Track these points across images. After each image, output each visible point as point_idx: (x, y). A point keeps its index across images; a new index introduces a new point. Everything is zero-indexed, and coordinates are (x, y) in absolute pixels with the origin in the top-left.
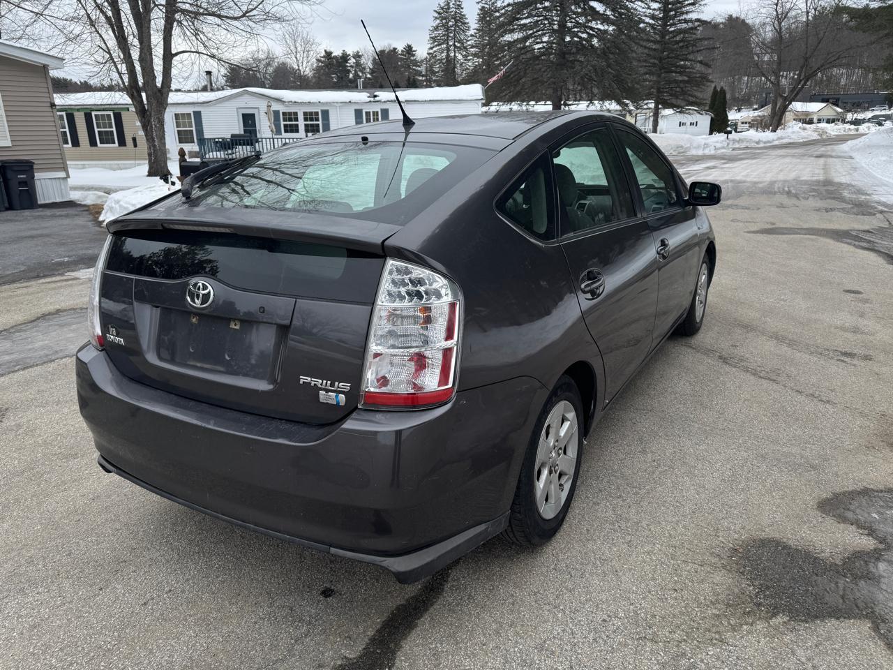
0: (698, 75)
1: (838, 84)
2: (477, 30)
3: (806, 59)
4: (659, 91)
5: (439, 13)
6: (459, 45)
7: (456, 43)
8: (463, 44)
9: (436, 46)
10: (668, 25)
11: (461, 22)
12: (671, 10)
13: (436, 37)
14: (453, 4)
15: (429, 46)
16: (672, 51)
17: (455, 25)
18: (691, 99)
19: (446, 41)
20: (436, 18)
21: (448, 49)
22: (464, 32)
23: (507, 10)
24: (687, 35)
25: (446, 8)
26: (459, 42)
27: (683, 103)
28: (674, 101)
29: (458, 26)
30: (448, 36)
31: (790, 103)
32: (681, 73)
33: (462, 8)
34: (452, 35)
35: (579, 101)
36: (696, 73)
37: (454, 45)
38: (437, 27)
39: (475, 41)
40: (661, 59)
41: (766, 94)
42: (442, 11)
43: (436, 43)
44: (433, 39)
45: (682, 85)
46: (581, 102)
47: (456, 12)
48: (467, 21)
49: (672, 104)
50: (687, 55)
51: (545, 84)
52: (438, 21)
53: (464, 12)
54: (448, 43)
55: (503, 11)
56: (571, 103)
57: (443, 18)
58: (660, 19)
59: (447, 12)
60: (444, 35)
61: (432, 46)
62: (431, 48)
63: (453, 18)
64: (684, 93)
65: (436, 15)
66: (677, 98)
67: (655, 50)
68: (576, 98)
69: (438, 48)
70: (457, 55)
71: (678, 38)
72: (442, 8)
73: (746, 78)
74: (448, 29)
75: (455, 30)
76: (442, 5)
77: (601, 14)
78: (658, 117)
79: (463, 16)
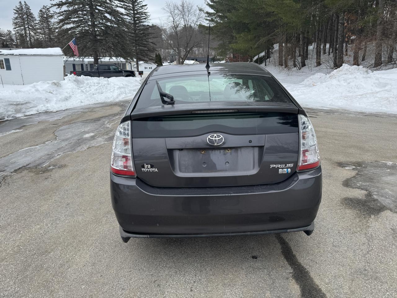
0: (152, 48)
1: (195, 53)
2: (39, 21)
3: (188, 44)
4: (137, 54)
5: (17, 11)
6: (31, 28)
7: (29, 27)
8: (33, 27)
9: (18, 27)
10: (137, 27)
11: (31, 16)
12: (137, 20)
13: (17, 23)
14: (25, 7)
15: (13, 27)
16: (140, 37)
17: (27, 17)
18: (151, 58)
19: (24, 25)
20: (15, 13)
21: (25, 29)
22: (33, 21)
23: (64, 14)
24: (145, 31)
25: (21, 9)
26: (31, 26)
27: (148, 59)
28: (144, 58)
29: (29, 18)
30: (24, 23)
31: (184, 61)
32: (145, 47)
33: (30, 10)
34: (26, 22)
35: (105, 57)
36: (151, 47)
37: (28, 27)
38: (17, 18)
39: (39, 26)
40: (136, 41)
41: (172, 57)
42: (18, 10)
43: (17, 26)
44: (16, 24)
45: (146, 52)
46: (106, 58)
47: (27, 11)
48: (34, 16)
49: (144, 59)
50: (146, 39)
51: (90, 49)
52: (17, 15)
53: (32, 11)
54: (24, 27)
55: (62, 14)
56: (101, 58)
57: (19, 14)
58: (132, 23)
59: (22, 11)
60: (21, 22)
61: (15, 27)
62: (15, 28)
63: (25, 14)
64: (147, 55)
65: (15, 12)
66: (145, 57)
67: (133, 36)
68: (103, 56)
69: (19, 28)
70: (31, 32)
71: (142, 32)
72: (18, 9)
73: (163, 50)
74: (23, 19)
75: (27, 20)
76: (18, 7)
77: (110, 19)
78: (138, 65)
79: (31, 14)
